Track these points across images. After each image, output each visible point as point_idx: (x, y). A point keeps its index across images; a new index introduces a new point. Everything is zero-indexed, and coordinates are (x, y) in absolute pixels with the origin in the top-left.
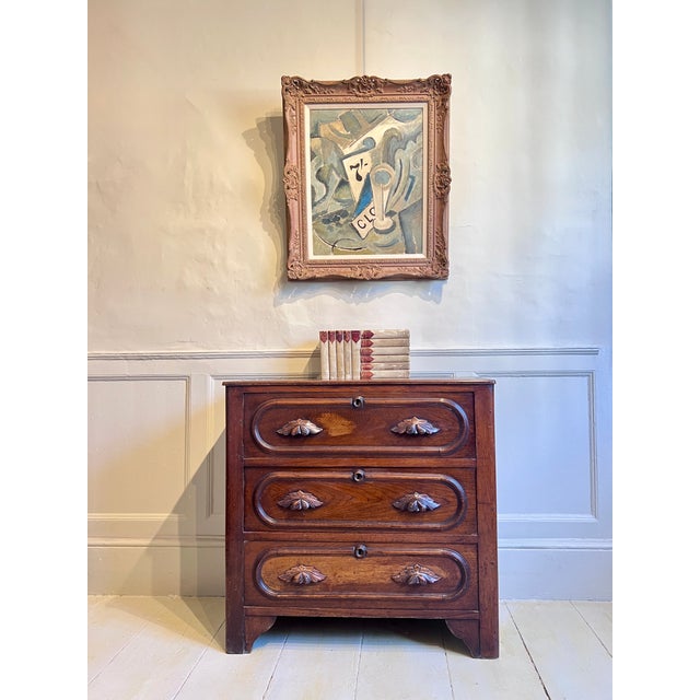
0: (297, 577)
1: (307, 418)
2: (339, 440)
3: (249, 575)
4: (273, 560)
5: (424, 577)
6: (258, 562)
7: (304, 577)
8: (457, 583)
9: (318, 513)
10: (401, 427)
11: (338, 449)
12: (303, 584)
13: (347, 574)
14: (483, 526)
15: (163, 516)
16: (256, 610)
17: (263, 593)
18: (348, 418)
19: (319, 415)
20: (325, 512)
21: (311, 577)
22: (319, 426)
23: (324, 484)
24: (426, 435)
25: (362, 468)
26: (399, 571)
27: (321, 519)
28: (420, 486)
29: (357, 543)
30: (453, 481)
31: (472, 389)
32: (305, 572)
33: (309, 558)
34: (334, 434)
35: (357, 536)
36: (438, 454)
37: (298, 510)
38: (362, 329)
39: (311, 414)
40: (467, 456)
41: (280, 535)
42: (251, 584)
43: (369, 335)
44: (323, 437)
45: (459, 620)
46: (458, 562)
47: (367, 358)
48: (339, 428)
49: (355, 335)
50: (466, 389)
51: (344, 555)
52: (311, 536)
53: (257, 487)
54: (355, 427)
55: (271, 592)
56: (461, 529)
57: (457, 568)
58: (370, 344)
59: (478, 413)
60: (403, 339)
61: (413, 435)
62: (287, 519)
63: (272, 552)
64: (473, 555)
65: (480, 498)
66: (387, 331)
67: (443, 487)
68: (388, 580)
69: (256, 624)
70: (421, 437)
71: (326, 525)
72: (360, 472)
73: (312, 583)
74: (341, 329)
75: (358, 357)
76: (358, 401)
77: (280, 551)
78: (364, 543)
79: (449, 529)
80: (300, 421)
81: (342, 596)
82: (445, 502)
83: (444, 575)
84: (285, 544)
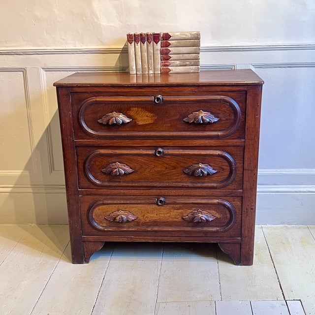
0: (118, 218)
1: (120, 111)
2: (144, 127)
3: (85, 217)
4: (100, 207)
5: (204, 217)
6: (91, 208)
7: (122, 218)
8: (227, 221)
9: (131, 177)
10: (191, 118)
11: (144, 134)
12: (122, 222)
13: (152, 215)
14: (246, 185)
15: (19, 172)
16: (90, 238)
17: (95, 228)
18: (150, 111)
19: (129, 109)
20: (136, 176)
21: (127, 217)
22: (129, 117)
23: (135, 158)
24: (209, 123)
25: (162, 147)
26: (187, 214)
27: (133, 181)
28: (204, 159)
29: (158, 196)
30: (226, 155)
31: (245, 89)
32: (123, 215)
33: (125, 206)
34: (140, 123)
35: (158, 192)
36: (217, 137)
37: (116, 175)
38: (161, 31)
39: (123, 108)
40: (239, 138)
41: (105, 191)
42: (86, 222)
43: (167, 37)
44: (133, 125)
45: (228, 243)
46: (228, 208)
47: (165, 56)
48: (144, 118)
49: (156, 37)
50: (241, 88)
51: (150, 204)
52: (126, 192)
54: (156, 118)
55: (100, 227)
56: (231, 187)
57: (227, 212)
58: (168, 45)
59: (249, 107)
60: (194, 41)
61: (199, 124)
62: (109, 181)
63: (100, 203)
64: (239, 203)
65: (246, 166)
66: (182, 33)
67: (221, 159)
68: (180, 219)
69: (91, 246)
70: (205, 125)
71: (137, 185)
72: (160, 150)
73: (128, 221)
74: (145, 32)
75: (159, 56)
76: (158, 99)
77: (105, 202)
78: (163, 196)
79: (223, 187)
80: (115, 114)
81: (149, 229)
82: (221, 169)
83: (218, 216)
84: (109, 197)
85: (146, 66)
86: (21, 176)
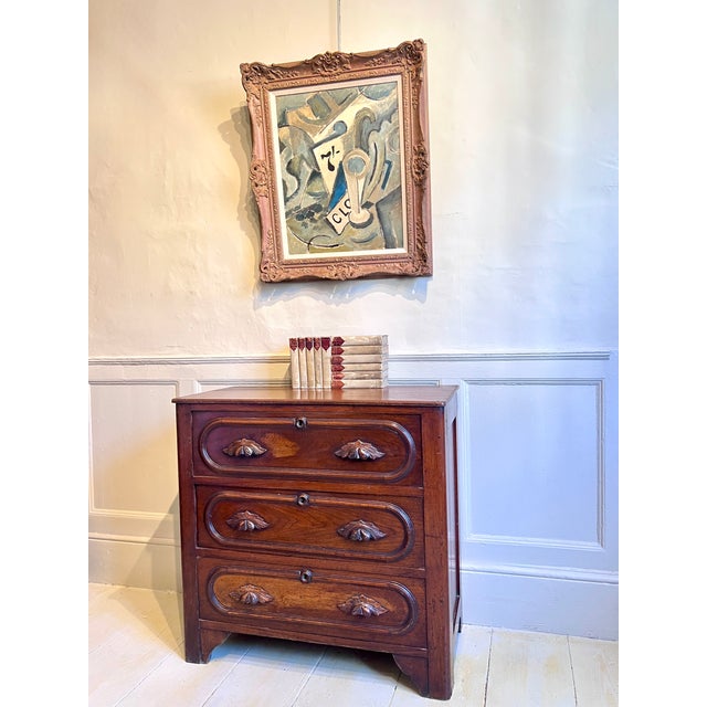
0: (245, 597)
1: (251, 438)
2: (284, 462)
3: (203, 590)
4: (223, 577)
5: (368, 608)
6: (211, 577)
7: (251, 598)
8: (404, 617)
9: (264, 535)
10: (344, 452)
11: (282, 471)
12: (249, 604)
13: (294, 597)
14: (430, 560)
15: (160, 516)
16: (210, 624)
17: (215, 609)
18: (290, 439)
19: (263, 434)
20: (272, 534)
21: (259, 597)
22: (263, 446)
23: (271, 506)
24: (369, 459)
25: (307, 492)
26: (345, 600)
27: (266, 541)
28: (366, 514)
29: (303, 568)
30: (399, 511)
31: (418, 411)
32: (253, 594)
33: (257, 578)
34: (278, 456)
35: (302, 561)
36: (383, 482)
37: (243, 531)
38: (332, 335)
39: (254, 433)
40: (415, 484)
41: (229, 553)
42: (205, 598)
43: (339, 341)
44: (267, 458)
45: (408, 656)
46: (405, 596)
47: (337, 366)
48: (282, 449)
49: (325, 342)
50: (413, 411)
51: (290, 579)
52: (258, 557)
53: (208, 504)
54: (298, 448)
55: (221, 608)
56: (408, 562)
57: (404, 603)
58: (341, 352)
59: (425, 439)
60: (376, 347)
61: (355, 460)
62: (237, 539)
63: (223, 570)
64: (421, 590)
65: (427, 529)
66: (358, 338)
67: (389, 517)
68: (334, 608)
69: (210, 637)
70: (365, 462)
71: (272, 547)
72: (305, 496)
73: (259, 603)
74: (310, 335)
75: (329, 366)
76: (301, 422)
77: (230, 570)
78: (310, 568)
79: (397, 560)
80: (244, 441)
81: (290, 619)
82: (391, 532)
83: (390, 608)
84: (235, 563)
85: (313, 379)
86: (164, 522)
